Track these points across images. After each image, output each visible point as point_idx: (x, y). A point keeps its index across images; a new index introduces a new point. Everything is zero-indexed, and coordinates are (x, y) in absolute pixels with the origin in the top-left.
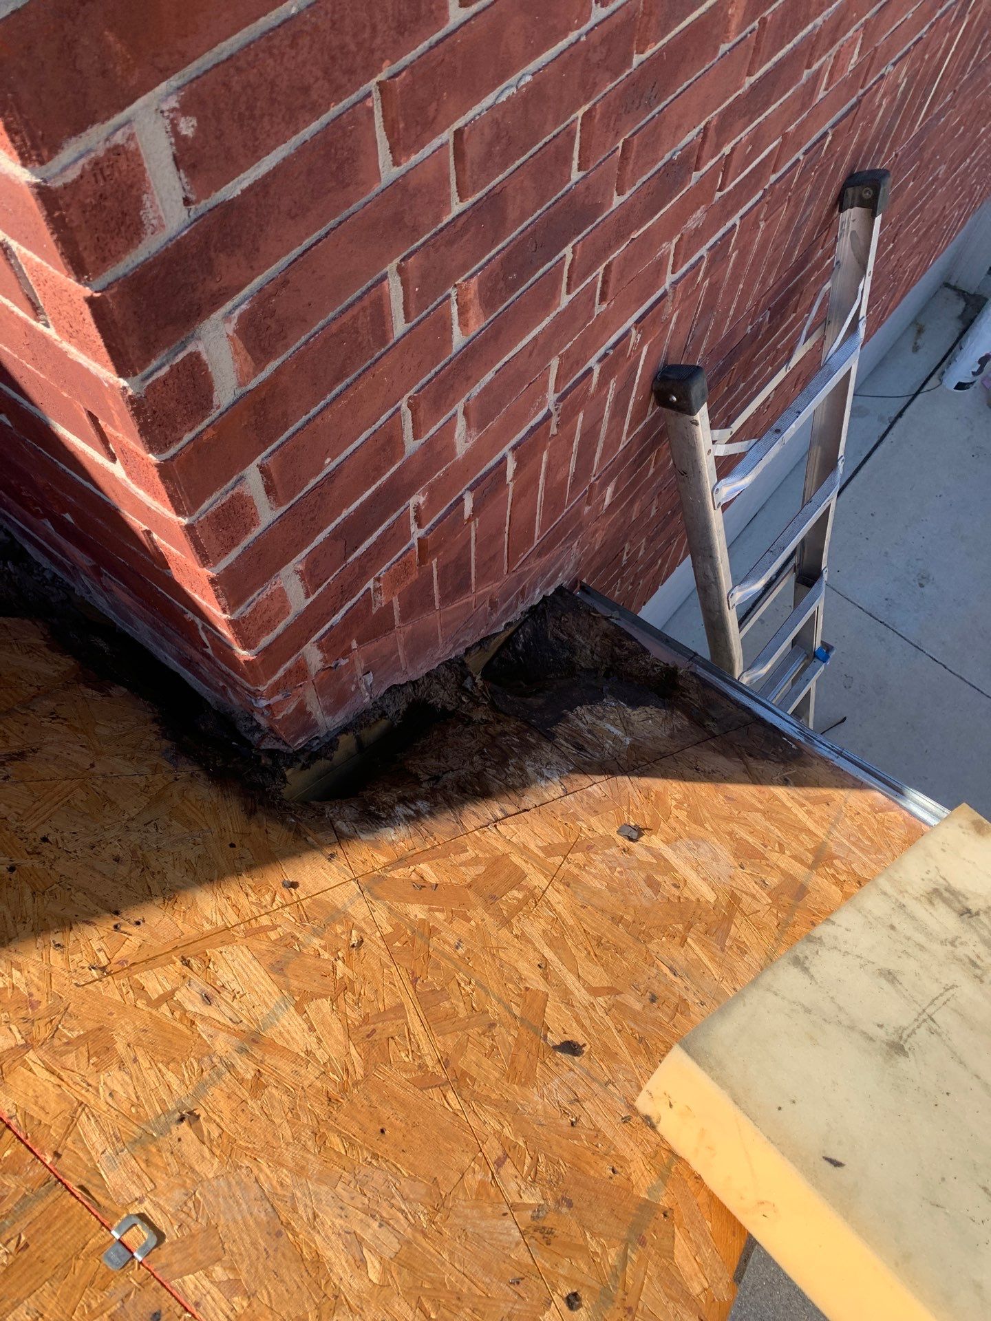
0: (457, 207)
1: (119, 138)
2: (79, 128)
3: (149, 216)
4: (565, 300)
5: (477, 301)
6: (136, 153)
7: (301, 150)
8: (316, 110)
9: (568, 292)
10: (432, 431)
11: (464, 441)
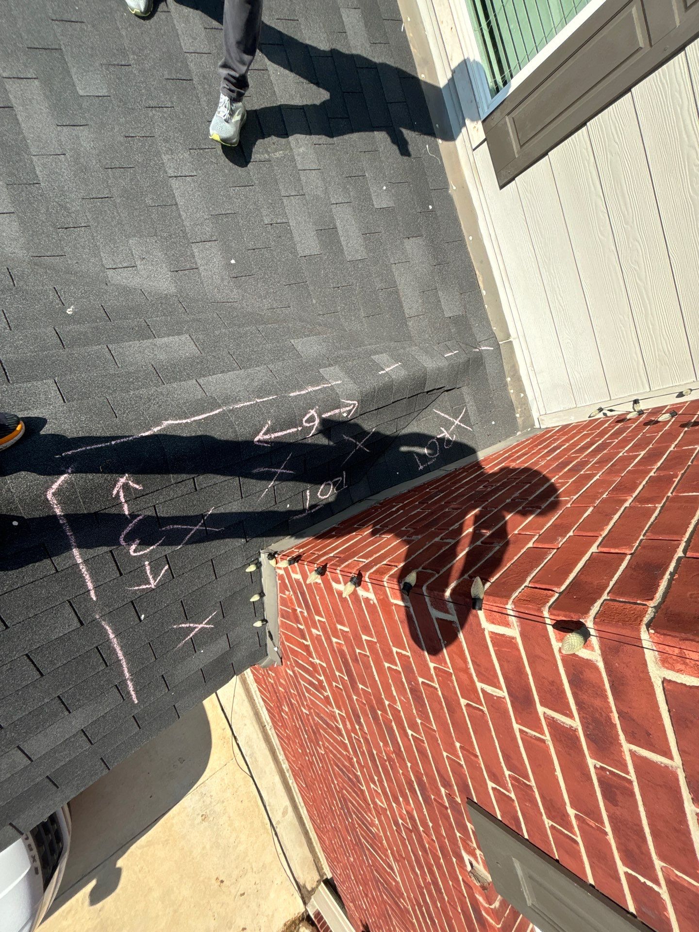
0: (358, 651)
4: (337, 674)
7: (368, 620)
8: (373, 628)
9: (339, 676)
10: (318, 625)
11: (314, 631)
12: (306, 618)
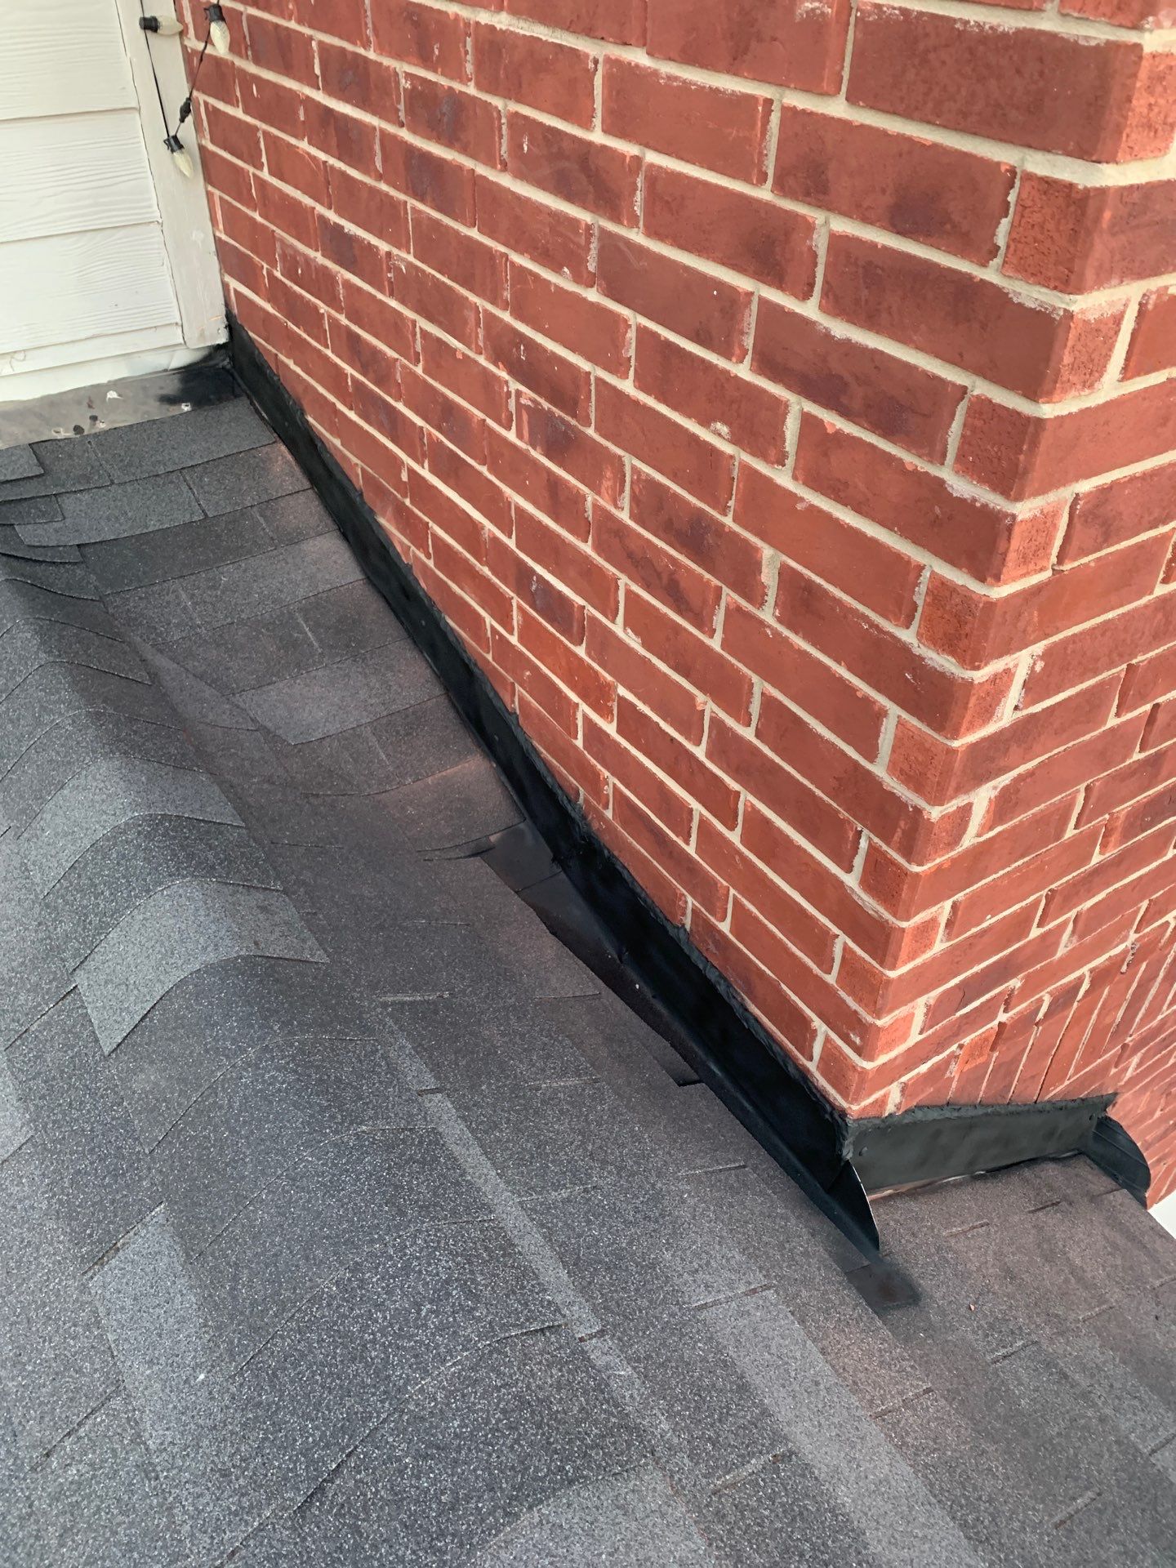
0: (1137, 756)
1: (1011, 666)
2: (1001, 655)
3: (999, 710)
4: (1171, 853)
5: (1120, 829)
6: (1013, 675)
7: (1078, 694)
8: (1096, 673)
9: (1174, 847)
10: (1051, 925)
11: (1065, 945)
12: (1028, 977)
